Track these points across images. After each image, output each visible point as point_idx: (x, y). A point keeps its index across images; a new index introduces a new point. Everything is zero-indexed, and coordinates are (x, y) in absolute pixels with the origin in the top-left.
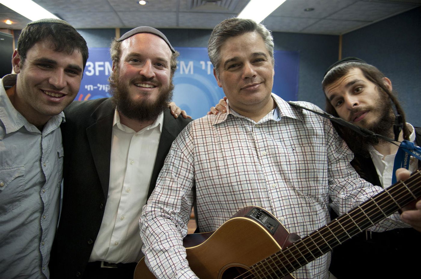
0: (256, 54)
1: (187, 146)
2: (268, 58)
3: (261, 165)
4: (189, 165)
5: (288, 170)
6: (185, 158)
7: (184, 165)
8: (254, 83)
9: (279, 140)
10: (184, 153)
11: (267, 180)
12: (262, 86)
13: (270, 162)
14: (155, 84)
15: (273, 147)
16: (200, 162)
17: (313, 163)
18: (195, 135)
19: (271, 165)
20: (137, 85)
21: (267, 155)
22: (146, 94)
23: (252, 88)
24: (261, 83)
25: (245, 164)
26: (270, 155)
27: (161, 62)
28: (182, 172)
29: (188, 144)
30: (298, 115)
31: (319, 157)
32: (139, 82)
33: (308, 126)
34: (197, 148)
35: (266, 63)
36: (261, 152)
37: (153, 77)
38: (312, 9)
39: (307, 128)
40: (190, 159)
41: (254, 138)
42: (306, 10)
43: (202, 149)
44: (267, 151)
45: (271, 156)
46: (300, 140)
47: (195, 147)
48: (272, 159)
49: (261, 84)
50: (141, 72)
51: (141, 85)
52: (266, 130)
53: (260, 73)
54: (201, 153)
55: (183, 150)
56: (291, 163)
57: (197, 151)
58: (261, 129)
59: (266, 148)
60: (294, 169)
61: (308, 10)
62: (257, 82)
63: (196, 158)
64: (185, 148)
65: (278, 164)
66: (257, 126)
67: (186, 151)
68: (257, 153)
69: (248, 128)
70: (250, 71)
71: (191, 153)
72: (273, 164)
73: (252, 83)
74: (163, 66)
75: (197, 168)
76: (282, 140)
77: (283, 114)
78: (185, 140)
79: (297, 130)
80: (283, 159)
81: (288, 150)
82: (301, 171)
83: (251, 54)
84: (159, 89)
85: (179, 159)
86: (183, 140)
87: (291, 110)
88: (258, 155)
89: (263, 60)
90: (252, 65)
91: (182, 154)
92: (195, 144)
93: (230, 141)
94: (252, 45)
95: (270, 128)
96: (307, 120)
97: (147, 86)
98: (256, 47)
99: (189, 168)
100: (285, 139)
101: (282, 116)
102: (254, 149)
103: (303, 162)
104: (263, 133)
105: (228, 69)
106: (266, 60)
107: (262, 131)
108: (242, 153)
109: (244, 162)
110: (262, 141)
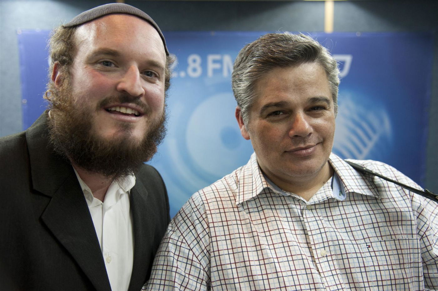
0: (315, 100)
1: (198, 239)
2: (331, 105)
3: (320, 273)
4: (202, 271)
5: (364, 282)
6: (195, 259)
7: (194, 272)
8: (308, 144)
9: (344, 230)
10: (194, 250)
12: (319, 148)
13: (332, 268)
15: (336, 243)
16: (219, 268)
17: (401, 269)
18: (210, 221)
19: (334, 273)
21: (327, 256)
22: (127, 127)
23: (304, 152)
24: (317, 144)
25: (294, 273)
26: (331, 255)
28: (191, 284)
29: (201, 236)
30: (371, 187)
31: (409, 257)
33: (388, 206)
34: (215, 244)
35: (327, 113)
36: (318, 251)
37: (141, 95)
39: (386, 209)
40: (203, 262)
41: (306, 227)
43: (222, 245)
44: (327, 249)
45: (334, 257)
46: (377, 230)
47: (212, 242)
48: (335, 262)
50: (121, 86)
52: (321, 213)
53: (317, 129)
54: (221, 253)
55: (192, 246)
56: (367, 269)
57: (216, 249)
58: (314, 211)
59: (326, 243)
60: (373, 280)
62: (312, 144)
63: (213, 259)
64: (195, 242)
65: (347, 272)
66: (310, 208)
67: (197, 246)
68: (311, 252)
69: (296, 210)
70: (304, 125)
71: (205, 251)
72: (338, 272)
74: (156, 77)
75: (215, 276)
76: (348, 229)
77: (348, 187)
78: (195, 228)
79: (371, 212)
80: (354, 263)
81: (360, 247)
82: (385, 283)
83: (309, 98)
85: (185, 260)
86: (192, 228)
88: (312, 257)
89: (324, 108)
90: (306, 116)
91: (191, 251)
92: (211, 237)
93: (268, 233)
94: (311, 84)
95: (328, 210)
96: (383, 196)
98: (316, 87)
99: (201, 277)
100: (353, 229)
101: (348, 192)
102: (306, 245)
103: (386, 267)
104: (317, 218)
105: (266, 118)
106: (328, 108)
107: (316, 215)
108: (289, 254)
109: (293, 268)
110: (318, 231)
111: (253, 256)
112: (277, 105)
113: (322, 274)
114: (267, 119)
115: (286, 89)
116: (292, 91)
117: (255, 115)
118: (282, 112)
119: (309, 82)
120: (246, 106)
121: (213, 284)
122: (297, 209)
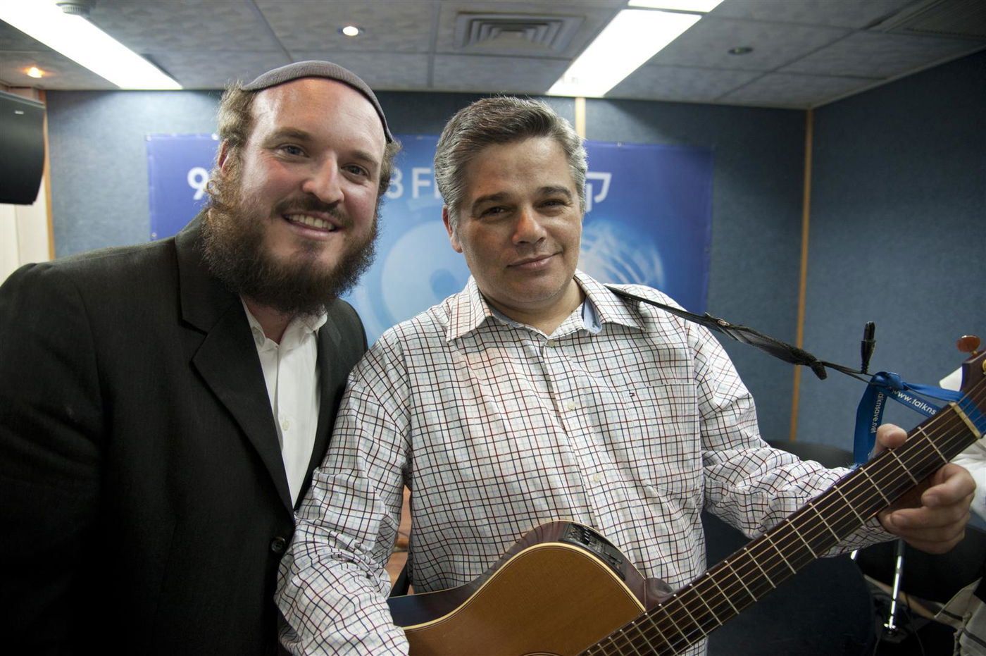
0: (548, 190)
1: (392, 390)
2: (573, 199)
3: (566, 432)
4: (398, 436)
5: (625, 442)
6: (387, 418)
7: (386, 436)
8: (540, 253)
9: (600, 374)
10: (386, 406)
11: (582, 467)
12: (557, 261)
13: (584, 425)
14: (339, 222)
15: (589, 391)
16: (424, 430)
17: (673, 423)
18: (409, 364)
19: (586, 431)
20: (290, 218)
21: (576, 410)
22: (312, 246)
23: (535, 264)
24: (554, 255)
25: (530, 432)
26: (582, 408)
27: (362, 164)
28: (383, 452)
29: (396, 386)
30: (634, 317)
31: (683, 408)
32: (299, 210)
33: (657, 340)
34: (416, 396)
35: (568, 211)
36: (565, 403)
37: (338, 201)
38: (748, 50)
39: (655, 345)
40: (399, 423)
41: (547, 370)
42: (732, 52)
43: (428, 398)
44: (577, 399)
45: (586, 411)
46: (643, 373)
47: (412, 394)
48: (587, 417)
49: (556, 256)
50: (308, 186)
51: (302, 220)
52: (569, 351)
53: (553, 232)
54: (426, 409)
55: (382, 400)
56: (630, 425)
57: (418, 403)
58: (558, 349)
59: (575, 392)
60: (638, 438)
61: (737, 51)
62: (546, 253)
63: (414, 418)
64: (388, 395)
65: (603, 429)
66: (552, 344)
67: (391, 401)
68: (555, 405)
69: (532, 348)
70: (533, 227)
71: (402, 407)
72: (591, 430)
73: (535, 254)
74: (364, 174)
75: (417, 443)
76: (606, 373)
77: (605, 316)
78: (386, 375)
79: (636, 350)
80: (612, 417)
81: (620, 396)
82: (652, 442)
83: (538, 188)
84: (344, 236)
85: (373, 421)
86: (382, 375)
87: (620, 308)
88: (557, 411)
89: (563, 203)
90: (536, 214)
91: (381, 408)
92: (411, 387)
93: (492, 381)
94: (542, 167)
95: (577, 347)
96: (651, 328)
97: (318, 223)
98: (550, 172)
100: (612, 372)
101: (604, 321)
102: (547, 395)
103: (655, 422)
104: (563, 359)
105: (480, 217)
106: (569, 203)
107: (561, 354)
108: (523, 407)
109: (528, 426)
110: (564, 376)
111: (472, 412)
112: (494, 198)
113: (569, 434)
114: (482, 219)
115: (506, 175)
116: (514, 177)
117: (466, 214)
118: (504, 209)
119: (539, 164)
120: (453, 201)
121: (416, 453)
122: (534, 347)
